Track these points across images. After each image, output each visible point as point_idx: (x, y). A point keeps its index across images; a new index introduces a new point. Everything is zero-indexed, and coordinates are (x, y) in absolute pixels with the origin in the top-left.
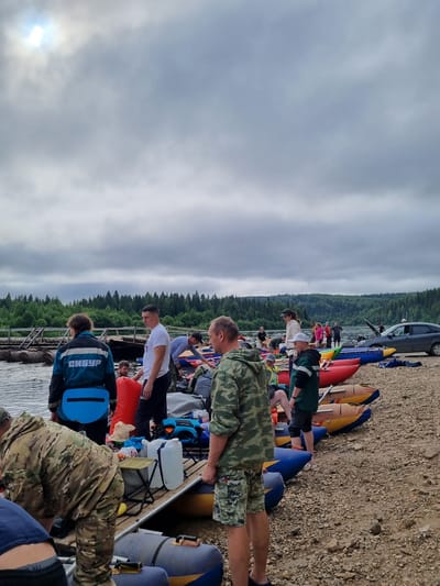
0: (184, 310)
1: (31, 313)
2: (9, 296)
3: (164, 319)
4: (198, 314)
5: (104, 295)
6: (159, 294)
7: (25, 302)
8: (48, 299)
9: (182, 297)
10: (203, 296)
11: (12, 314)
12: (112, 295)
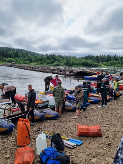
0: (111, 61)
1: (69, 60)
2: (64, 56)
3: (104, 63)
4: (115, 62)
5: (88, 55)
6: (104, 56)
7: (68, 58)
8: (73, 57)
9: (111, 56)
10: (118, 56)
11: (65, 60)
12: (90, 56)
